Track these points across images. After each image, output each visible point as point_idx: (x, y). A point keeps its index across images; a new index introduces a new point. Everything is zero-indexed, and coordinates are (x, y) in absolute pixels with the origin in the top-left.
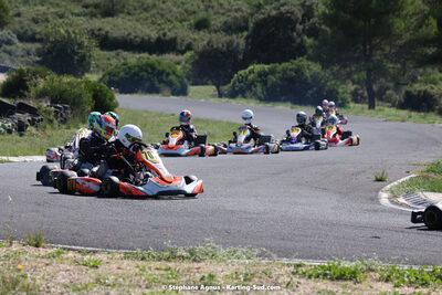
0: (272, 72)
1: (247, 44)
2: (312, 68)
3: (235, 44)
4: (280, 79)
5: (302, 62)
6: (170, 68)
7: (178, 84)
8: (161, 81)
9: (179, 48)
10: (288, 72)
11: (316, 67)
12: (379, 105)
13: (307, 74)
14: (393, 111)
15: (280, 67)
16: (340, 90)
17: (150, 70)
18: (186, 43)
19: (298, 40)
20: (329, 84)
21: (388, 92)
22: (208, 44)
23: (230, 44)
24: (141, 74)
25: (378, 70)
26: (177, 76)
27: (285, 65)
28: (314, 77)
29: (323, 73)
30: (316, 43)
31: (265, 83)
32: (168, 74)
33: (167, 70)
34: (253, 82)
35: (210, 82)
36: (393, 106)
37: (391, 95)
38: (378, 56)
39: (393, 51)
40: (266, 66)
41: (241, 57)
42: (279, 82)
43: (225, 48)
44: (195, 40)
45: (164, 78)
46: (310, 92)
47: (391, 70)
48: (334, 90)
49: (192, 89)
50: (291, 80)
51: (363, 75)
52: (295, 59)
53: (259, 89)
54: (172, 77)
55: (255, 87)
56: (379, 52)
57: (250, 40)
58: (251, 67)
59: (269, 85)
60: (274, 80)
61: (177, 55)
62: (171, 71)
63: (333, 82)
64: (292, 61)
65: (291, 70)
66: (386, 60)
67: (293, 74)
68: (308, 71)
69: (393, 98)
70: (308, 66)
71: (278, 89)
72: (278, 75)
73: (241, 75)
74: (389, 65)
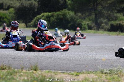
0: (52, 16)
1: (39, 4)
3: (33, 5)
4: (56, 19)
5: (66, 11)
7: (8, 23)
9: (4, 7)
10: (59, 16)
11: (72, 13)
12: (100, 29)
13: (68, 16)
14: (106, 33)
15: (56, 13)
16: (83, 24)
18: (7, 5)
19: (62, 2)
20: (78, 21)
21: (103, 25)
22: (21, 4)
23: (31, 4)
25: (99, 15)
26: (7, 19)
27: (58, 13)
28: (72, 18)
29: (75, 16)
30: (72, 3)
31: (49, 21)
32: (3, 18)
33: (3, 16)
35: (20, 22)
36: (105, 30)
37: (103, 26)
38: (100, 8)
39: (107, 5)
40: (50, 14)
41: (36, 10)
43: (29, 6)
44: (11, 4)
45: (2, 20)
46: (70, 24)
47: (106, 14)
48: (80, 23)
50: (61, 19)
51: (93, 16)
52: (62, 10)
54: (5, 20)
56: (100, 6)
57: (40, 3)
58: (43, 14)
59: (51, 22)
60: (53, 19)
61: (4, 10)
62: (5, 17)
63: (80, 20)
64: (61, 11)
65: (61, 15)
66: (103, 10)
67: (62, 17)
68: (68, 15)
69: (105, 27)
70: (69, 13)
71: (55, 24)
72: (55, 17)
73: (38, 18)
74: (105, 12)
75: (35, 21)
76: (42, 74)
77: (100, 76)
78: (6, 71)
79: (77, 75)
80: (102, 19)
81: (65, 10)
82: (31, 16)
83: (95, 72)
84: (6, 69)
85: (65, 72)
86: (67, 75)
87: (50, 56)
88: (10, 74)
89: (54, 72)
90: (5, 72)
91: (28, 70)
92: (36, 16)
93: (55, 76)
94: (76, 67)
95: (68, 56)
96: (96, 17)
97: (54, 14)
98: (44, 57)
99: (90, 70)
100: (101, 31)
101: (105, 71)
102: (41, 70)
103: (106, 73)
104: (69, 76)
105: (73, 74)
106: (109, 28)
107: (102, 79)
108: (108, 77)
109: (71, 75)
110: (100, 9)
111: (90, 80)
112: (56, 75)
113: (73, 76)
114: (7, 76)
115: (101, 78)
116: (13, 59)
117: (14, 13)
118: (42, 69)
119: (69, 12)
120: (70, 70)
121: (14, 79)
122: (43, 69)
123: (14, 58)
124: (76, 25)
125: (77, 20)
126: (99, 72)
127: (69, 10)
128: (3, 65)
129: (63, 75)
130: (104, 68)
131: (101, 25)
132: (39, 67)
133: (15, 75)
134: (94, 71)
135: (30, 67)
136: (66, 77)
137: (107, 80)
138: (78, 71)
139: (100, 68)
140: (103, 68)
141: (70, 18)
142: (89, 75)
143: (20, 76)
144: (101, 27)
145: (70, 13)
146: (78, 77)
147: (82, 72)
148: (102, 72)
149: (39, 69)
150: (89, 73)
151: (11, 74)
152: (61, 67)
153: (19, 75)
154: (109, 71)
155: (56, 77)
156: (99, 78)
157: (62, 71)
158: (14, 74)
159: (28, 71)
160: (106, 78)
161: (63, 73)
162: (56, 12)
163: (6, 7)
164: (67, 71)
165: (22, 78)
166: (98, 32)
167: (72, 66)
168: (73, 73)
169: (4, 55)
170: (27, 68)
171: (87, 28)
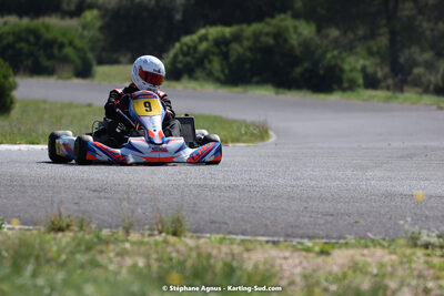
0: (237, 38)
2: (301, 31)
4: (250, 49)
5: (285, 21)
6: (64, 34)
7: (78, 62)
8: (50, 57)
10: (263, 38)
11: (306, 30)
12: (405, 88)
13: (294, 40)
14: (429, 99)
15: (250, 30)
16: (347, 67)
17: (32, 39)
20: (329, 55)
21: (417, 71)
24: (18, 46)
25: (403, 35)
26: (75, 48)
27: (256, 27)
28: (306, 45)
29: (317, 40)
31: (225, 56)
32: (62, 46)
33: (61, 39)
34: (206, 54)
35: (122, 59)
36: (426, 91)
37: (419, 76)
38: (407, 10)
40: (227, 31)
41: (178, 17)
42: (249, 54)
43: (152, 3)
45: (56, 51)
46: (299, 70)
47: (428, 33)
48: (336, 65)
49: (100, 70)
50: (267, 51)
51: (384, 41)
52: (273, 17)
53: (216, 65)
54: (68, 51)
55: (210, 62)
58: (203, 31)
59: (232, 60)
60: (240, 50)
61: (62, 18)
62: (66, 41)
63: (336, 53)
64: (268, 20)
65: (267, 34)
66: (420, 17)
67: (271, 41)
68: (294, 36)
69: (424, 80)
70: (295, 28)
71: (247, 66)
72: (246, 43)
73: (186, 44)
74: (425, 25)
75: (176, 56)
76: (198, 247)
77: (404, 256)
78: (69, 235)
79: (323, 253)
80: (415, 49)
81: (282, 16)
82: (160, 40)
83: (389, 242)
84: (71, 231)
85: (281, 239)
86: (287, 254)
87: (227, 183)
88: (83, 248)
89: (243, 241)
90: (65, 238)
91: (148, 232)
92: (178, 40)
93: (246, 255)
94: (321, 222)
95: (294, 183)
96: (393, 41)
97: (242, 31)
98: (205, 186)
99: (370, 235)
100: (410, 95)
101: (424, 238)
102: (195, 232)
103: (426, 246)
104: (296, 254)
105: (308, 250)
106: (441, 83)
107: (414, 266)
108: (436, 261)
109: (304, 253)
110: (406, 13)
111: (370, 269)
112: (248, 250)
113: (311, 255)
114: (72, 253)
115: (410, 262)
116: (96, 193)
117: (101, 29)
118: (198, 231)
119: (297, 23)
120: (301, 232)
121: (98, 265)
122: (201, 231)
123: (99, 190)
124: (321, 72)
125: (325, 52)
126: (402, 241)
127: (296, 16)
128: (60, 215)
129: (273, 252)
130: (421, 228)
131: (410, 73)
132: (187, 223)
133: (101, 252)
134: (384, 239)
135: (157, 224)
136: (285, 258)
137: (431, 271)
138: (327, 237)
139: (407, 225)
140: (416, 229)
141: (300, 45)
142: (366, 251)
143: (122, 254)
144: (409, 78)
145: (300, 30)
146: (329, 259)
147: (342, 241)
148: (414, 242)
149: (189, 230)
150: (367, 247)
151: (89, 249)
152: (268, 222)
153: (118, 249)
154: (439, 237)
155: (249, 259)
156: (402, 263)
157: (268, 236)
158: (99, 247)
159: (150, 235)
160: (427, 262)
161: (274, 243)
162: (249, 23)
163: (73, 7)
164: (288, 236)
165: (129, 261)
166: (401, 96)
167: (307, 220)
168: (309, 243)
169: (64, 180)
170: (147, 227)
171: (361, 81)
